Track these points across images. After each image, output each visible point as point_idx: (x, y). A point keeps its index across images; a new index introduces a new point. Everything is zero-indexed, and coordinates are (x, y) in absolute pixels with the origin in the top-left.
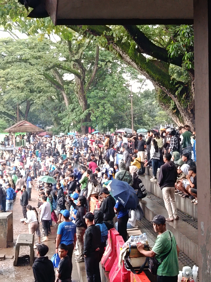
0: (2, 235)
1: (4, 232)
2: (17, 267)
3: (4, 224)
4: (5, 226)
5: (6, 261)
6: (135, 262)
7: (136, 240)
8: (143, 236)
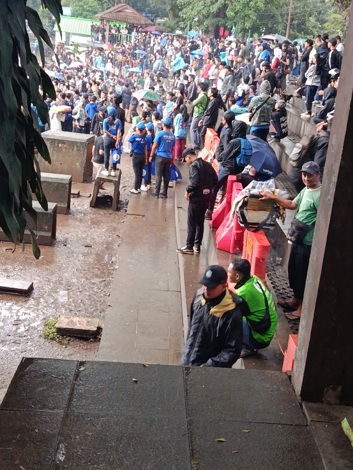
0: (77, 164)
1: (81, 160)
2: (94, 209)
3: (81, 149)
4: (82, 152)
5: (80, 199)
6: (252, 217)
7: (259, 188)
8: (270, 184)
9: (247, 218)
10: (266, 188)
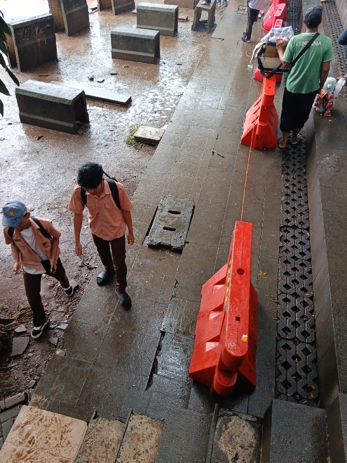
5: (187, 23)
6: (269, 62)
7: (277, 35)
8: (288, 31)
9: (264, 65)
10: (284, 36)
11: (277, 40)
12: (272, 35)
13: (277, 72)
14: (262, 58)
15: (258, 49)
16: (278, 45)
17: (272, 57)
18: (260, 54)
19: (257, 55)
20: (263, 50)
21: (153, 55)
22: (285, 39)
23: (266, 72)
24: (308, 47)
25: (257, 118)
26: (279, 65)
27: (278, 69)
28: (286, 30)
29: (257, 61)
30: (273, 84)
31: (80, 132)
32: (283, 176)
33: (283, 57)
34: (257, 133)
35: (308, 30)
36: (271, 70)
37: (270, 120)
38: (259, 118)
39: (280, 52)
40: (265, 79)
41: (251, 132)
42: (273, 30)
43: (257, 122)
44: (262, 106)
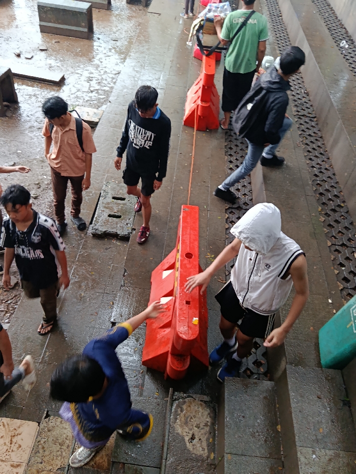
6: (207, 40)
7: (215, 11)
8: (225, 7)
9: (202, 42)
10: (221, 12)
11: (215, 16)
12: (210, 11)
13: (216, 50)
14: (201, 36)
15: (196, 25)
16: (216, 22)
17: (210, 34)
18: (198, 31)
19: (195, 32)
20: (201, 27)
21: (86, 30)
22: (222, 15)
23: (205, 50)
24: (244, 24)
25: (198, 98)
26: (218, 42)
27: (217, 48)
28: (224, 6)
29: (195, 37)
30: (213, 62)
31: (9, 114)
32: (226, 157)
33: (222, 34)
34: (199, 113)
35: (244, 6)
36: (210, 47)
37: (211, 100)
38: (200, 98)
39: (218, 29)
40: (204, 57)
41: (193, 112)
42: (210, 6)
43: (199, 102)
44: (203, 86)
